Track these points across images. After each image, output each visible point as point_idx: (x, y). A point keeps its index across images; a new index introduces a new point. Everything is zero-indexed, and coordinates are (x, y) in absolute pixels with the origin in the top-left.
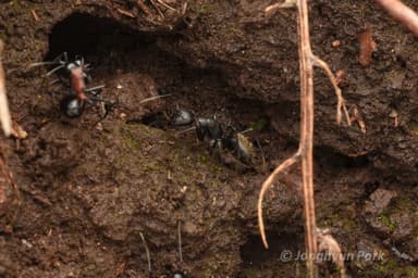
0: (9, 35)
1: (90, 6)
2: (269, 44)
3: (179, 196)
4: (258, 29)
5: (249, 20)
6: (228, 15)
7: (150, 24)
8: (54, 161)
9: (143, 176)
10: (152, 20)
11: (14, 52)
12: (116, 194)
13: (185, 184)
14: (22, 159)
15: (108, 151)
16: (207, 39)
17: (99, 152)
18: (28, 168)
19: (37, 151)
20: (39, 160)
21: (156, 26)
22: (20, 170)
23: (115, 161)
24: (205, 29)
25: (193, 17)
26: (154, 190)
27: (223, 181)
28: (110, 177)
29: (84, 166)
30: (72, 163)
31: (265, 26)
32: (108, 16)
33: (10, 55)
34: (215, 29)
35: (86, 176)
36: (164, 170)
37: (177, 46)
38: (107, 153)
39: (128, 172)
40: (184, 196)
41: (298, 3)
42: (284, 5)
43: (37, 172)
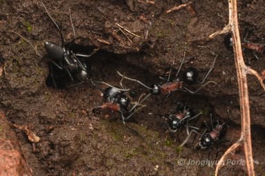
0: (20, 66)
1: (77, 39)
3: (154, 173)
5: (195, 39)
6: (178, 37)
7: (122, 49)
8: (62, 157)
9: (126, 161)
10: (123, 46)
11: (24, 78)
13: (157, 164)
14: (38, 157)
15: (99, 145)
16: (164, 54)
17: (92, 146)
18: (43, 163)
19: (49, 151)
20: (51, 157)
21: (127, 49)
22: (37, 165)
23: (105, 152)
24: (162, 48)
25: (154, 40)
26: (135, 170)
27: (184, 158)
28: (102, 164)
30: (75, 157)
31: (207, 43)
32: (91, 44)
33: (22, 81)
34: (170, 47)
35: (85, 165)
36: (140, 155)
37: (142, 61)
38: (99, 147)
39: (115, 159)
40: (157, 173)
41: (232, 30)
42: (222, 32)
43: (50, 166)
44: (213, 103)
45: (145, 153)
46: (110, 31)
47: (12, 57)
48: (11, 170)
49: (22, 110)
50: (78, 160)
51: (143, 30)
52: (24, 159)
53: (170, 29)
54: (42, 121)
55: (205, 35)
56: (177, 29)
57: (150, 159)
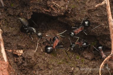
0: (8, 23)
1: (35, 9)
2: (97, 16)
3: (71, 71)
4: (92, 11)
5: (89, 9)
6: (82, 8)
7: (56, 14)
8: (28, 64)
9: (58, 66)
10: (56, 12)
11: (10, 28)
12: (50, 73)
13: (73, 67)
14: (17, 64)
16: (75, 16)
17: (42, 59)
18: (19, 67)
19: (22, 61)
20: (23, 64)
21: (58, 14)
22: (17, 68)
23: (48, 62)
24: (74, 13)
25: (70, 10)
26: (63, 70)
27: (85, 64)
28: (47, 67)
29: (38, 64)
30: (34, 64)
31: (95, 10)
32: (41, 12)
33: (9, 29)
34: (78, 13)
35: (39, 68)
36: (65, 63)
37: (65, 20)
38: (45, 59)
39: (53, 65)
40: (73, 71)
41: (106, 3)
42: (102, 4)
43: (23, 68)
44: (98, 39)
45: (67, 62)
46: (50, 5)
47: (4, 18)
48: (5, 70)
49: (9, 43)
50: (36, 65)
51: (65, 5)
52: (11, 65)
53: (78, 4)
54: (19, 48)
55: (94, 7)
56: (81, 4)
57: (69, 65)
